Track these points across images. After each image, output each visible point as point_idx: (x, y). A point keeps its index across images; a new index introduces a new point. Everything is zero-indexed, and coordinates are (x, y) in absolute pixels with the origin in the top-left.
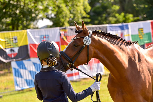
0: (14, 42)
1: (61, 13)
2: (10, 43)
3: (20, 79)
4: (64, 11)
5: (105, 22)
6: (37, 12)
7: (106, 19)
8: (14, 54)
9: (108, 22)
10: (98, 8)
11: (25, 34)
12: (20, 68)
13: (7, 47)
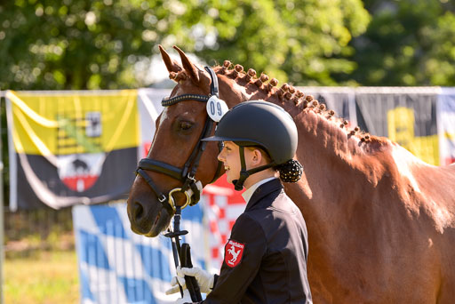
0: (90, 132)
1: (255, 32)
2: (75, 137)
3: (102, 273)
4: (268, 26)
5: (408, 78)
6: (162, 26)
7: (414, 65)
8: (86, 180)
9: (420, 76)
10: (387, 21)
11: (130, 105)
12: (105, 232)
13: (63, 151)
